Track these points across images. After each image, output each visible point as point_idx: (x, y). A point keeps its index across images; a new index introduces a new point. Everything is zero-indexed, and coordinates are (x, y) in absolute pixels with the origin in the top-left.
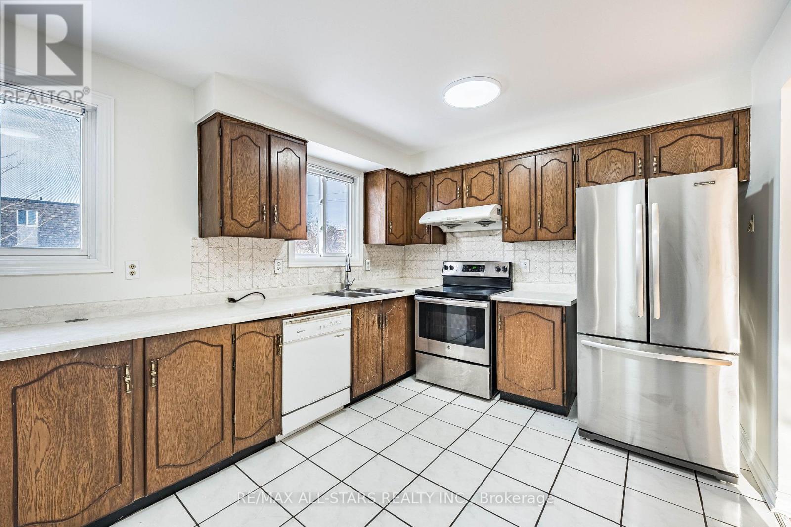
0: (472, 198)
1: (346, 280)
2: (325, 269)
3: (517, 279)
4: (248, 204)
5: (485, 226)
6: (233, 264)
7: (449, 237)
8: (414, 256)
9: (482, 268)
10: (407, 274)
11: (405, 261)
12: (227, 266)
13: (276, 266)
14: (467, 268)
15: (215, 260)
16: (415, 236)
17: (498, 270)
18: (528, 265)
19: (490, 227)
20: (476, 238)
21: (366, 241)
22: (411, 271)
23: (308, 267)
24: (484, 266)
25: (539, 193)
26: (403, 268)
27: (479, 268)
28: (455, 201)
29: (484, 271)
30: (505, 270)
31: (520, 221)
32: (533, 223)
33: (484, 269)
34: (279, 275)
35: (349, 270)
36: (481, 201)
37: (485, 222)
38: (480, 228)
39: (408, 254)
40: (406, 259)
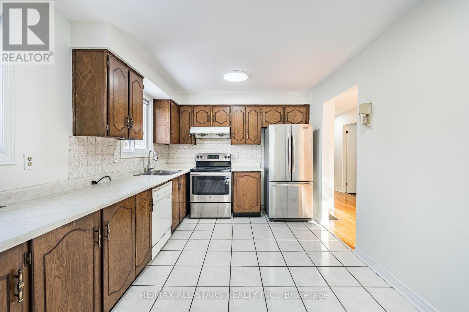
0: (216, 122)
1: (149, 166)
2: (137, 159)
3: (233, 162)
4: (120, 115)
5: (221, 136)
6: (92, 156)
7: (198, 141)
8: (175, 151)
9: (218, 157)
10: (170, 161)
11: (169, 154)
12: (89, 157)
13: (115, 158)
14: (210, 157)
15: (82, 153)
16: (182, 139)
17: (226, 157)
18: (238, 155)
19: (224, 137)
20: (213, 142)
21: (155, 142)
22: (173, 159)
23: (129, 158)
24: (219, 156)
25: (247, 124)
26: (168, 158)
27: (217, 157)
28: (206, 123)
29: (219, 158)
30: (229, 157)
31: (239, 135)
32: (245, 137)
33: (219, 157)
34: (116, 164)
35: (157, 159)
36: (221, 124)
37: (221, 135)
38: (219, 137)
39: (171, 150)
40: (170, 153)
